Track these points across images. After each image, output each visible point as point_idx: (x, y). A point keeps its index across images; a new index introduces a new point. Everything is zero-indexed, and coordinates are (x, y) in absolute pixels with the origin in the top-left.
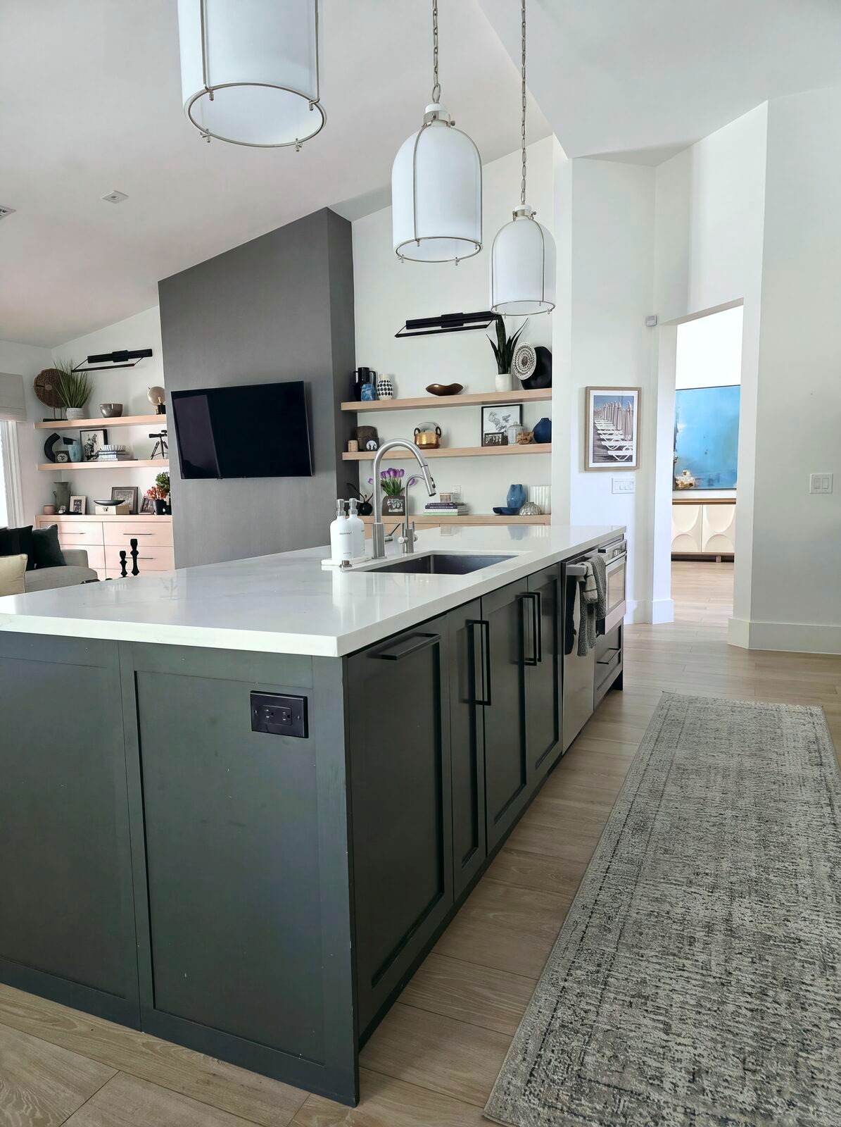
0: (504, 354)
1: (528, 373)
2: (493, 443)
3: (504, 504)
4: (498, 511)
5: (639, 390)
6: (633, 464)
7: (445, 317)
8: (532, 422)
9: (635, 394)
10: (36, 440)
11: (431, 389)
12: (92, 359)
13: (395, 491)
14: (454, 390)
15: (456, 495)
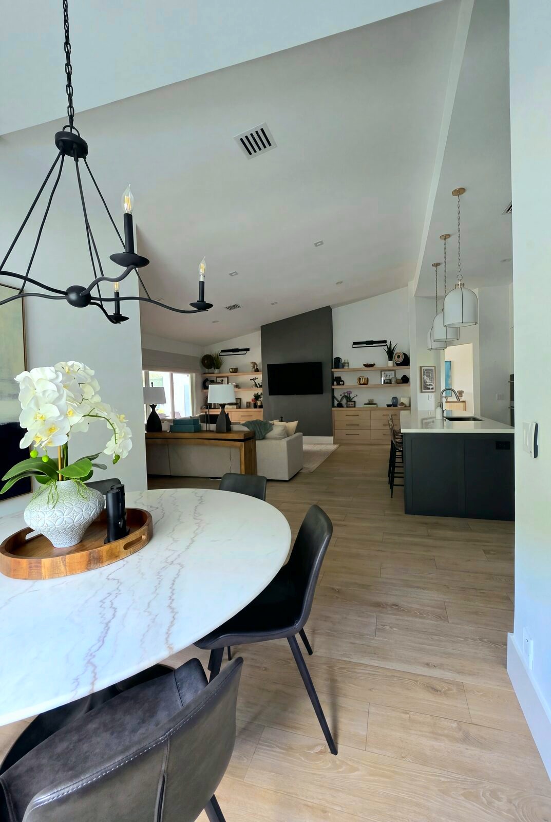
0: (390, 353)
1: (401, 360)
2: (387, 383)
3: (390, 403)
4: (388, 406)
5: (435, 367)
6: (434, 390)
7: (367, 341)
8: (400, 376)
9: (434, 368)
10: (200, 381)
11: (364, 365)
12: (223, 351)
13: (349, 399)
14: (372, 366)
15: (372, 400)
